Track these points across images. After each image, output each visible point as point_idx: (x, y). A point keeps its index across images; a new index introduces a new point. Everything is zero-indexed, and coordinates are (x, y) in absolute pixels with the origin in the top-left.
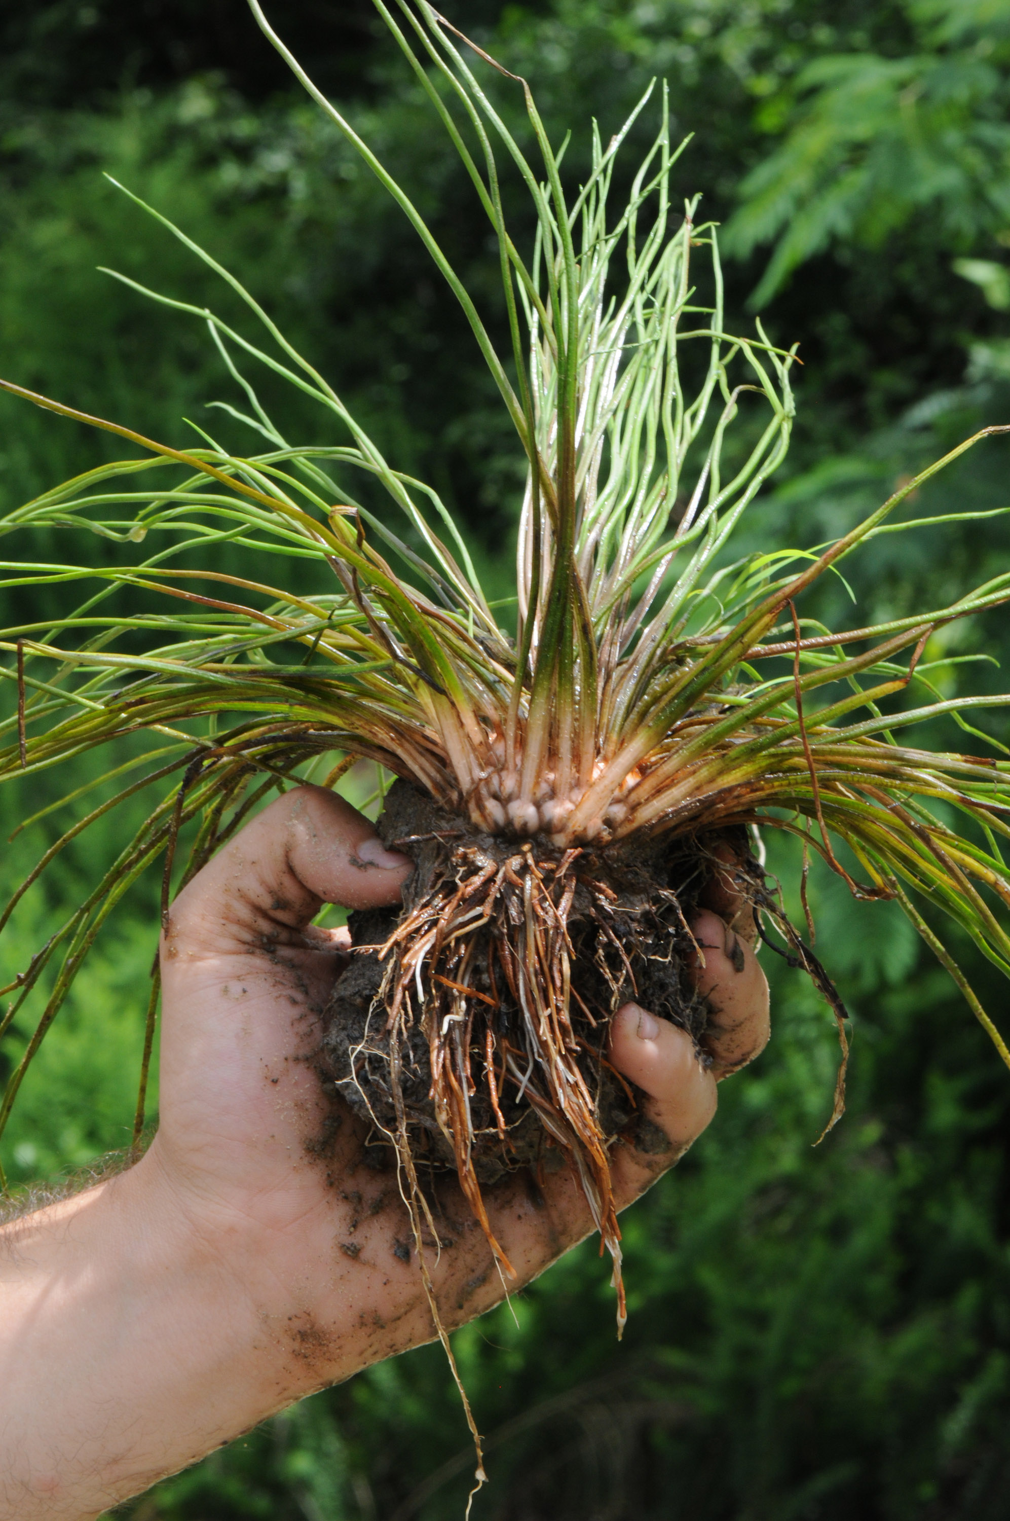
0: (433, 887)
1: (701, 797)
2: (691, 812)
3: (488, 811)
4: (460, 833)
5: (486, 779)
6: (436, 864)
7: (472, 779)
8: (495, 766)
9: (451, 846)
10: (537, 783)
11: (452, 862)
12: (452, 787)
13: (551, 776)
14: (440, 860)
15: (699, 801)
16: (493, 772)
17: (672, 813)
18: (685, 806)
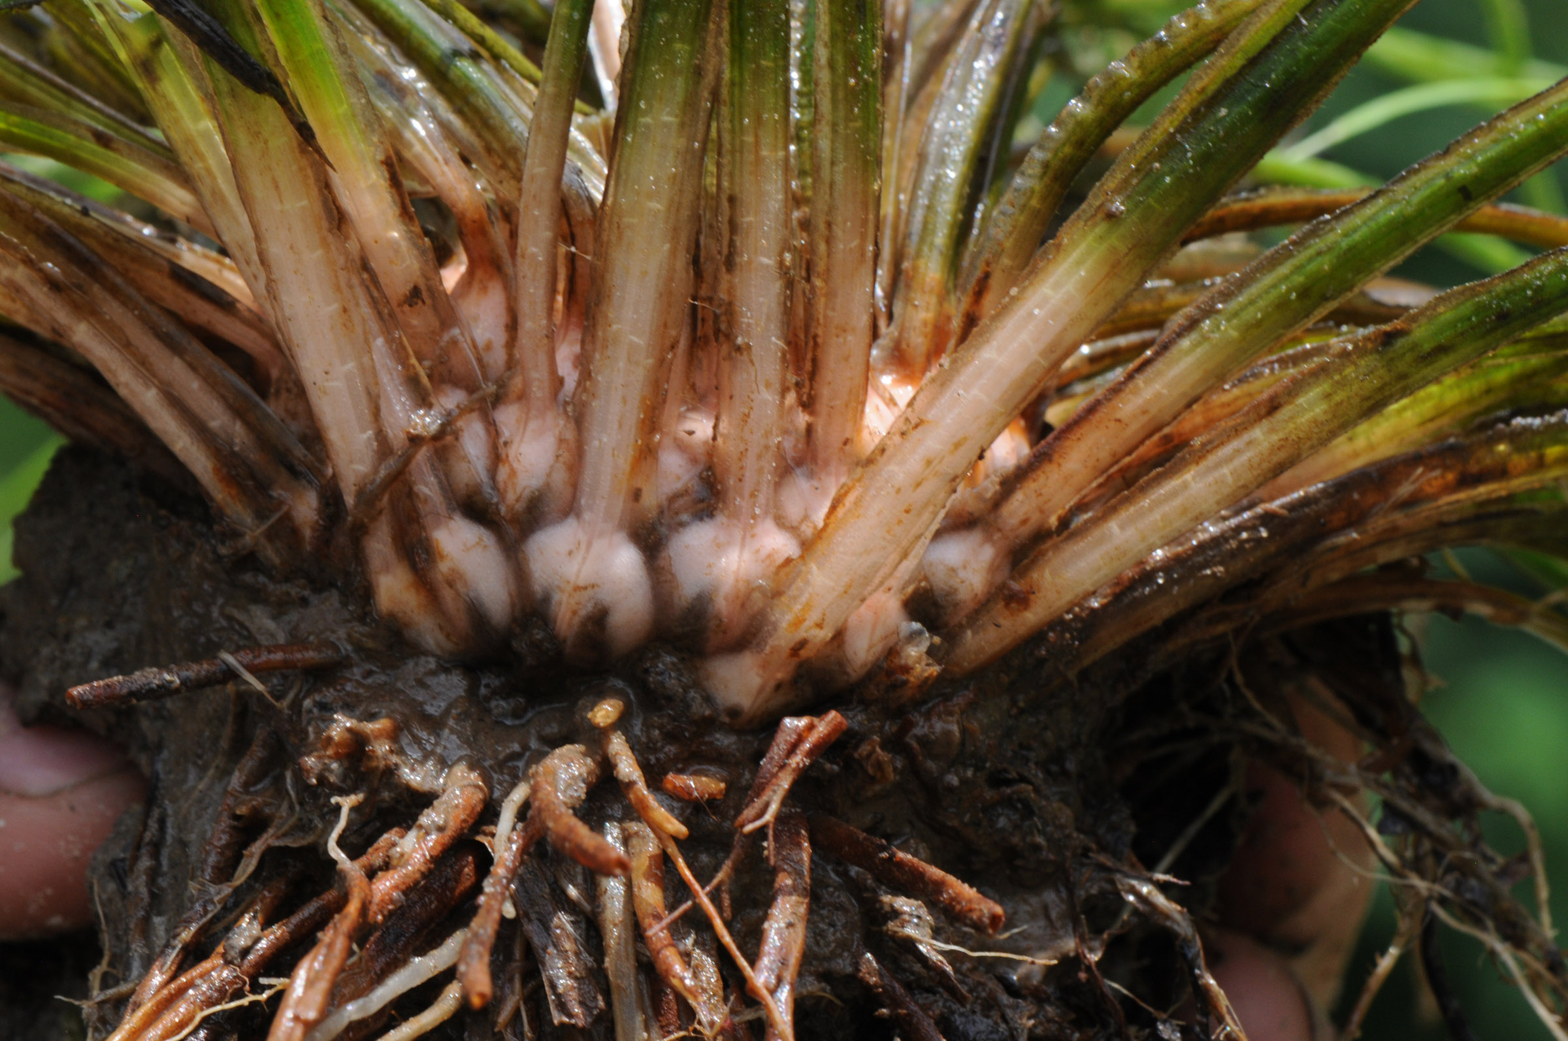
0: (224, 872)
1: (1275, 505)
2: (1238, 565)
3: (444, 567)
4: (329, 653)
5: (438, 436)
6: (236, 780)
7: (381, 436)
8: (471, 388)
9: (296, 705)
10: (647, 453)
11: (300, 774)
12: (294, 473)
13: (701, 427)
14: (249, 763)
15: (1267, 519)
16: (463, 411)
17: (1167, 567)
18: (1216, 541)
